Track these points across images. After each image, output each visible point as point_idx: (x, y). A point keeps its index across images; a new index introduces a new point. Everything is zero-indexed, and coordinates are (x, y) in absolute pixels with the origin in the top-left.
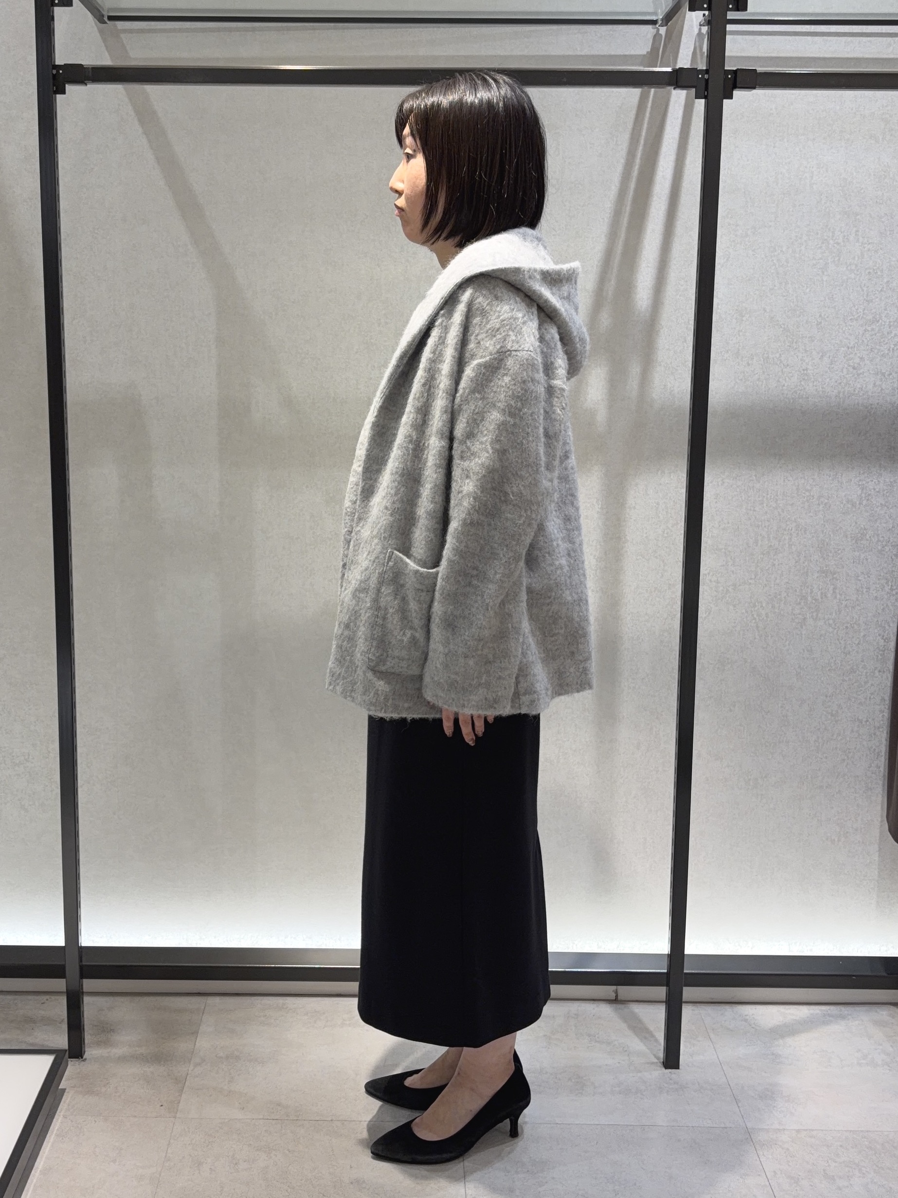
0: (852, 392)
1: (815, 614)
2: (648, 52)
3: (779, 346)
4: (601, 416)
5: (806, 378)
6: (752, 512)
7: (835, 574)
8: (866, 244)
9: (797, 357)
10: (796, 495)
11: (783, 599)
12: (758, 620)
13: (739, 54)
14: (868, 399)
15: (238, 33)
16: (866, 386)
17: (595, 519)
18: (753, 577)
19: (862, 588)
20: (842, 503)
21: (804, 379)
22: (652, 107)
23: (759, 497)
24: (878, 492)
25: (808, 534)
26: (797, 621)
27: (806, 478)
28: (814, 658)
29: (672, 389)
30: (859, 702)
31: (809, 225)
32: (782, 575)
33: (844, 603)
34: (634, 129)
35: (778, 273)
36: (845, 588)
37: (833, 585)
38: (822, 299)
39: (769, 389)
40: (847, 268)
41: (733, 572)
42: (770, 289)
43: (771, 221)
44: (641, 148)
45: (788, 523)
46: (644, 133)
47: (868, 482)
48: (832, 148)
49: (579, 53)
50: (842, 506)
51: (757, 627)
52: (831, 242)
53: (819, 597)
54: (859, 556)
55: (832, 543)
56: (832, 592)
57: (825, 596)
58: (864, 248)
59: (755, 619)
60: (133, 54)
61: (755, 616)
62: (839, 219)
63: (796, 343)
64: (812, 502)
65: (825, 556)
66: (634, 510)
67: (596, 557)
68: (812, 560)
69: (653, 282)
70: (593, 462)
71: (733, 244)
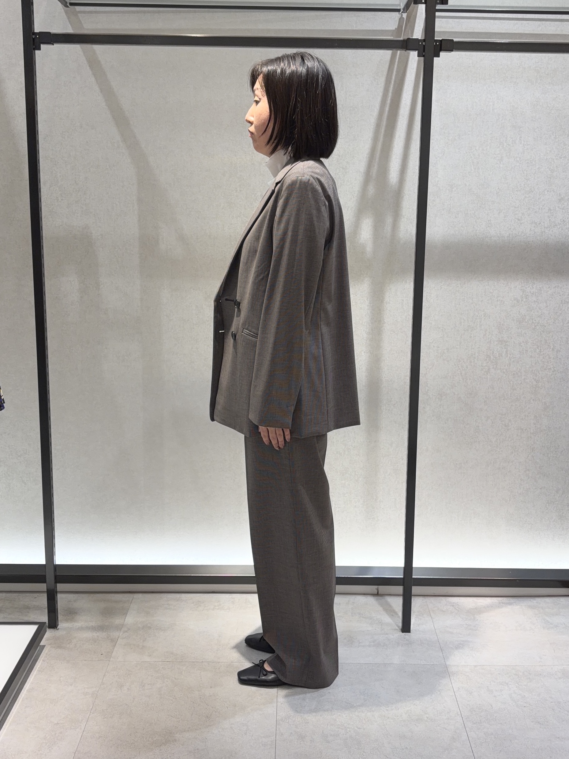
0: (517, 234)
1: (495, 366)
2: (396, 29)
3: (474, 206)
4: (369, 248)
5: (490, 225)
6: (458, 306)
7: (507, 342)
8: (525, 145)
9: (485, 213)
10: (484, 296)
11: (477, 357)
12: (461, 370)
13: (450, 30)
14: (527, 238)
15: (149, 14)
16: (526, 230)
18: (459, 344)
19: (523, 350)
20: (511, 300)
22: (398, 61)
23: (462, 297)
24: (532, 294)
25: (491, 318)
26: (484, 370)
29: (411, 232)
30: (521, 418)
31: (492, 134)
32: (476, 343)
33: (512, 360)
34: (388, 75)
35: (473, 163)
36: (512, 351)
37: (506, 349)
38: (500, 178)
39: (468, 232)
40: (515, 159)
41: (447, 341)
42: (469, 172)
43: (469, 131)
44: (392, 86)
45: (479, 312)
46: (393, 78)
47: (526, 288)
48: (505, 87)
49: (355, 29)
50: (511, 302)
51: (461, 374)
52: (505, 144)
53: (497, 356)
54: (521, 331)
55: (505, 324)
56: (505, 353)
57: (502, 356)
58: (525, 147)
59: (460, 369)
60: (85, 26)
61: (460, 367)
62: (510, 130)
63: (484, 204)
64: (493, 300)
65: (501, 332)
66: (389, 304)
67: (367, 332)
68: (493, 333)
69: (400, 167)
70: (365, 275)
71: (446, 145)
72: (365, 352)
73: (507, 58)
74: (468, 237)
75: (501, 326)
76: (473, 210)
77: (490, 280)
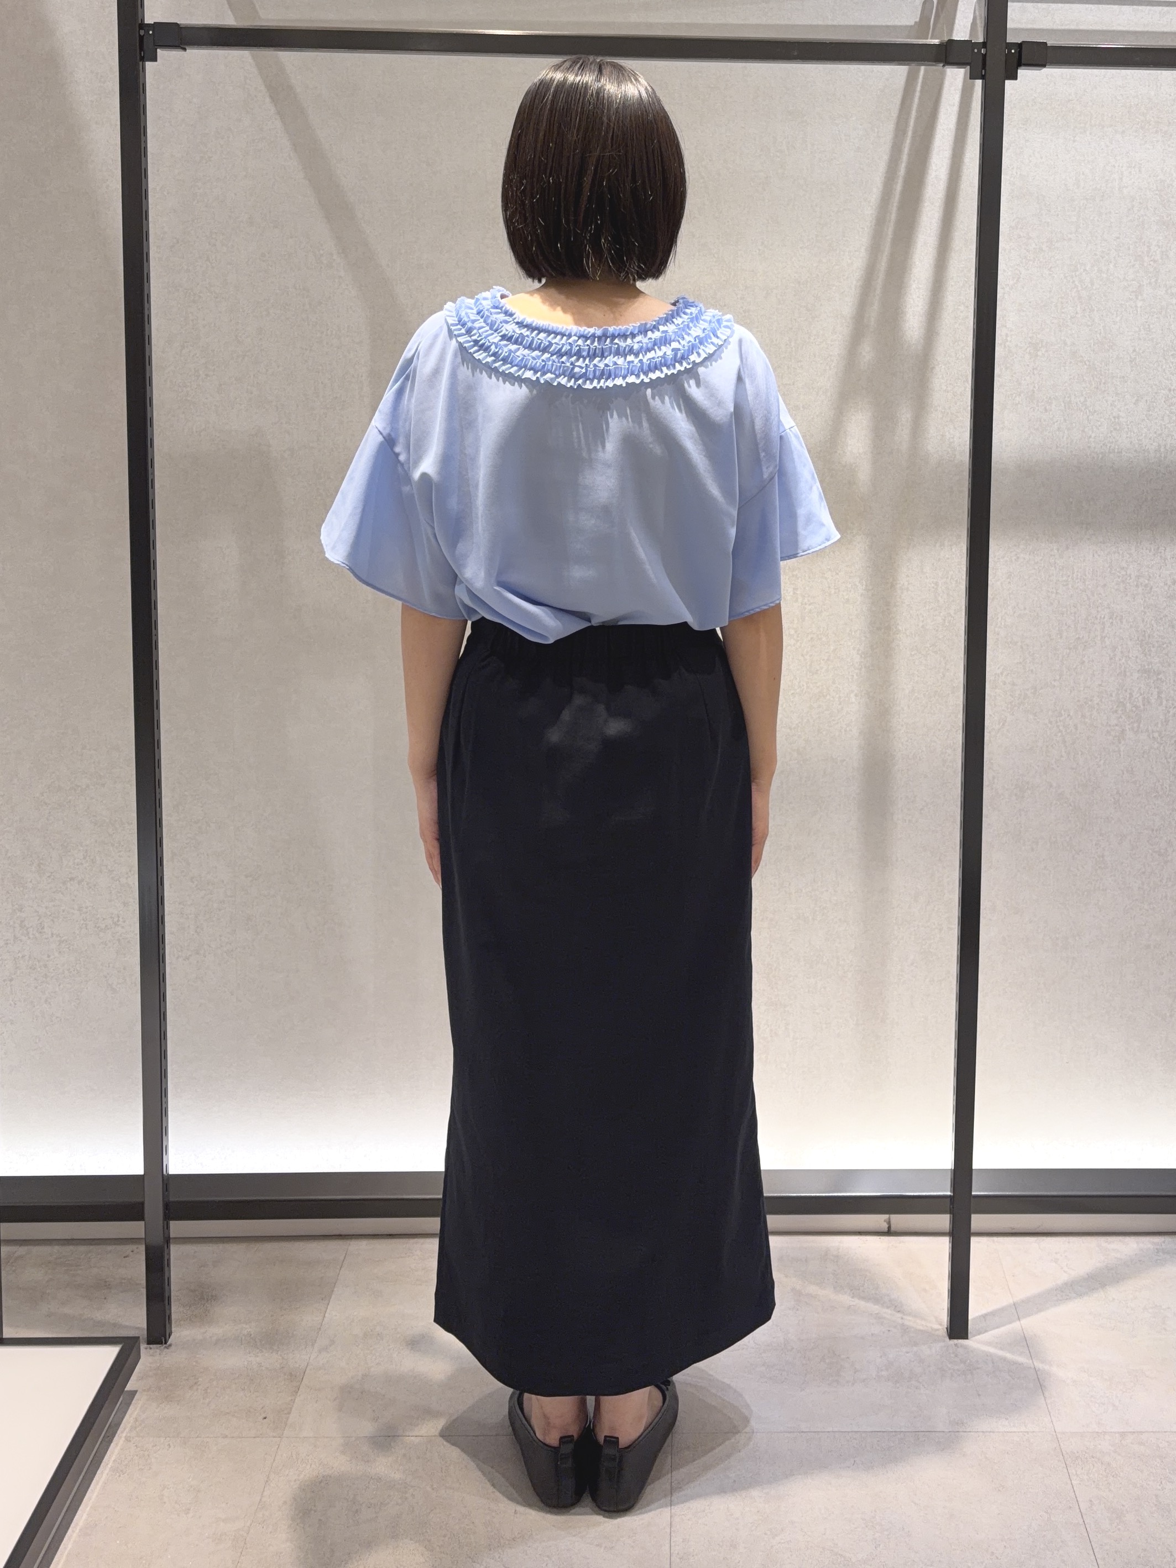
1: (1135, 725)
2: (916, 22)
3: (1084, 388)
4: (864, 474)
5: (1118, 428)
6: (1054, 595)
7: (1159, 674)
9: (1106, 402)
10: (1108, 574)
11: (1096, 706)
12: (1064, 733)
13: (1030, 26)
17: (858, 603)
18: (1058, 677)
21: (1115, 429)
22: (921, 91)
23: (1062, 576)
25: (1124, 621)
26: (1113, 734)
27: (1121, 553)
28: (1135, 783)
29: (952, 440)
31: (1118, 238)
32: (1093, 675)
34: (899, 117)
35: (1080, 298)
37: (1158, 688)
38: (1137, 329)
39: (1072, 441)
40: (1166, 291)
41: (1032, 671)
42: (1072, 318)
43: (1071, 233)
44: (908, 140)
45: (1100, 609)
46: (912, 123)
48: (1145, 142)
49: (830, 22)
50: (1166, 588)
51: (1064, 742)
52: (1146, 259)
53: (1140, 704)
55: (1155, 634)
56: (1156, 697)
57: (1149, 702)
59: (1060, 731)
61: (1061, 728)
62: (1156, 231)
63: (1104, 383)
64: (1129, 583)
65: (1146, 651)
66: (907, 591)
67: (860, 652)
68: (1130, 656)
69: (926, 307)
70: (855, 532)
71: (1024, 260)
72: (856, 695)
73: (1147, 84)
74: (1071, 452)
75: (1147, 637)
76: (1082, 395)
77: (1121, 541)
